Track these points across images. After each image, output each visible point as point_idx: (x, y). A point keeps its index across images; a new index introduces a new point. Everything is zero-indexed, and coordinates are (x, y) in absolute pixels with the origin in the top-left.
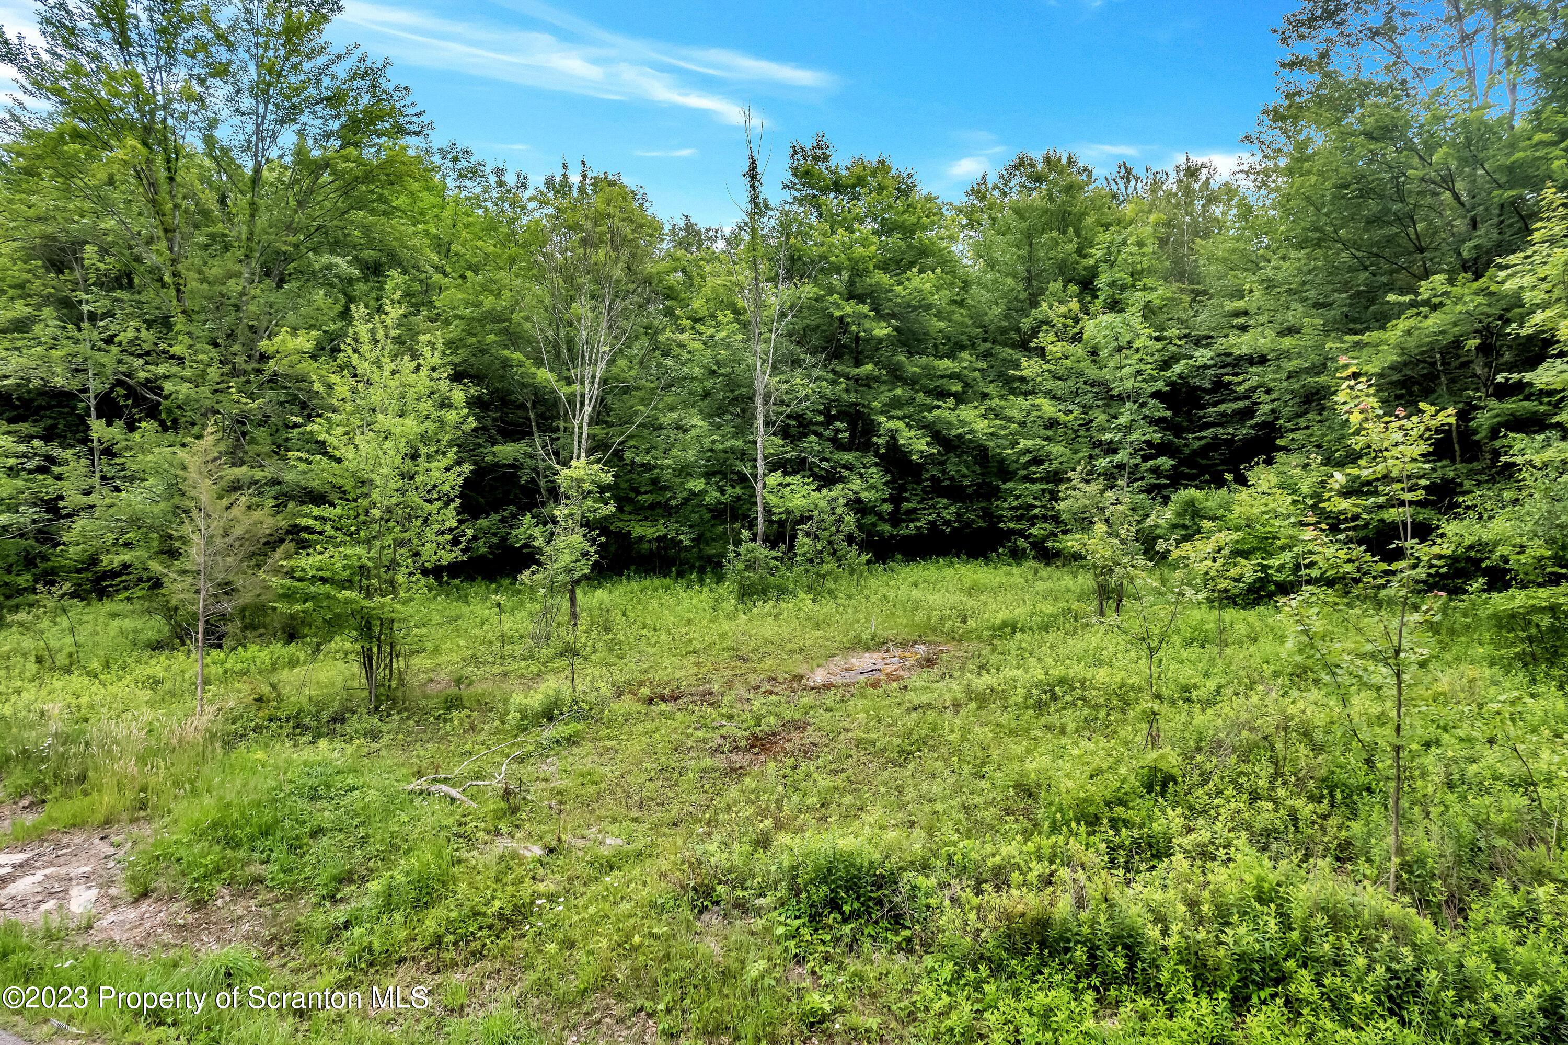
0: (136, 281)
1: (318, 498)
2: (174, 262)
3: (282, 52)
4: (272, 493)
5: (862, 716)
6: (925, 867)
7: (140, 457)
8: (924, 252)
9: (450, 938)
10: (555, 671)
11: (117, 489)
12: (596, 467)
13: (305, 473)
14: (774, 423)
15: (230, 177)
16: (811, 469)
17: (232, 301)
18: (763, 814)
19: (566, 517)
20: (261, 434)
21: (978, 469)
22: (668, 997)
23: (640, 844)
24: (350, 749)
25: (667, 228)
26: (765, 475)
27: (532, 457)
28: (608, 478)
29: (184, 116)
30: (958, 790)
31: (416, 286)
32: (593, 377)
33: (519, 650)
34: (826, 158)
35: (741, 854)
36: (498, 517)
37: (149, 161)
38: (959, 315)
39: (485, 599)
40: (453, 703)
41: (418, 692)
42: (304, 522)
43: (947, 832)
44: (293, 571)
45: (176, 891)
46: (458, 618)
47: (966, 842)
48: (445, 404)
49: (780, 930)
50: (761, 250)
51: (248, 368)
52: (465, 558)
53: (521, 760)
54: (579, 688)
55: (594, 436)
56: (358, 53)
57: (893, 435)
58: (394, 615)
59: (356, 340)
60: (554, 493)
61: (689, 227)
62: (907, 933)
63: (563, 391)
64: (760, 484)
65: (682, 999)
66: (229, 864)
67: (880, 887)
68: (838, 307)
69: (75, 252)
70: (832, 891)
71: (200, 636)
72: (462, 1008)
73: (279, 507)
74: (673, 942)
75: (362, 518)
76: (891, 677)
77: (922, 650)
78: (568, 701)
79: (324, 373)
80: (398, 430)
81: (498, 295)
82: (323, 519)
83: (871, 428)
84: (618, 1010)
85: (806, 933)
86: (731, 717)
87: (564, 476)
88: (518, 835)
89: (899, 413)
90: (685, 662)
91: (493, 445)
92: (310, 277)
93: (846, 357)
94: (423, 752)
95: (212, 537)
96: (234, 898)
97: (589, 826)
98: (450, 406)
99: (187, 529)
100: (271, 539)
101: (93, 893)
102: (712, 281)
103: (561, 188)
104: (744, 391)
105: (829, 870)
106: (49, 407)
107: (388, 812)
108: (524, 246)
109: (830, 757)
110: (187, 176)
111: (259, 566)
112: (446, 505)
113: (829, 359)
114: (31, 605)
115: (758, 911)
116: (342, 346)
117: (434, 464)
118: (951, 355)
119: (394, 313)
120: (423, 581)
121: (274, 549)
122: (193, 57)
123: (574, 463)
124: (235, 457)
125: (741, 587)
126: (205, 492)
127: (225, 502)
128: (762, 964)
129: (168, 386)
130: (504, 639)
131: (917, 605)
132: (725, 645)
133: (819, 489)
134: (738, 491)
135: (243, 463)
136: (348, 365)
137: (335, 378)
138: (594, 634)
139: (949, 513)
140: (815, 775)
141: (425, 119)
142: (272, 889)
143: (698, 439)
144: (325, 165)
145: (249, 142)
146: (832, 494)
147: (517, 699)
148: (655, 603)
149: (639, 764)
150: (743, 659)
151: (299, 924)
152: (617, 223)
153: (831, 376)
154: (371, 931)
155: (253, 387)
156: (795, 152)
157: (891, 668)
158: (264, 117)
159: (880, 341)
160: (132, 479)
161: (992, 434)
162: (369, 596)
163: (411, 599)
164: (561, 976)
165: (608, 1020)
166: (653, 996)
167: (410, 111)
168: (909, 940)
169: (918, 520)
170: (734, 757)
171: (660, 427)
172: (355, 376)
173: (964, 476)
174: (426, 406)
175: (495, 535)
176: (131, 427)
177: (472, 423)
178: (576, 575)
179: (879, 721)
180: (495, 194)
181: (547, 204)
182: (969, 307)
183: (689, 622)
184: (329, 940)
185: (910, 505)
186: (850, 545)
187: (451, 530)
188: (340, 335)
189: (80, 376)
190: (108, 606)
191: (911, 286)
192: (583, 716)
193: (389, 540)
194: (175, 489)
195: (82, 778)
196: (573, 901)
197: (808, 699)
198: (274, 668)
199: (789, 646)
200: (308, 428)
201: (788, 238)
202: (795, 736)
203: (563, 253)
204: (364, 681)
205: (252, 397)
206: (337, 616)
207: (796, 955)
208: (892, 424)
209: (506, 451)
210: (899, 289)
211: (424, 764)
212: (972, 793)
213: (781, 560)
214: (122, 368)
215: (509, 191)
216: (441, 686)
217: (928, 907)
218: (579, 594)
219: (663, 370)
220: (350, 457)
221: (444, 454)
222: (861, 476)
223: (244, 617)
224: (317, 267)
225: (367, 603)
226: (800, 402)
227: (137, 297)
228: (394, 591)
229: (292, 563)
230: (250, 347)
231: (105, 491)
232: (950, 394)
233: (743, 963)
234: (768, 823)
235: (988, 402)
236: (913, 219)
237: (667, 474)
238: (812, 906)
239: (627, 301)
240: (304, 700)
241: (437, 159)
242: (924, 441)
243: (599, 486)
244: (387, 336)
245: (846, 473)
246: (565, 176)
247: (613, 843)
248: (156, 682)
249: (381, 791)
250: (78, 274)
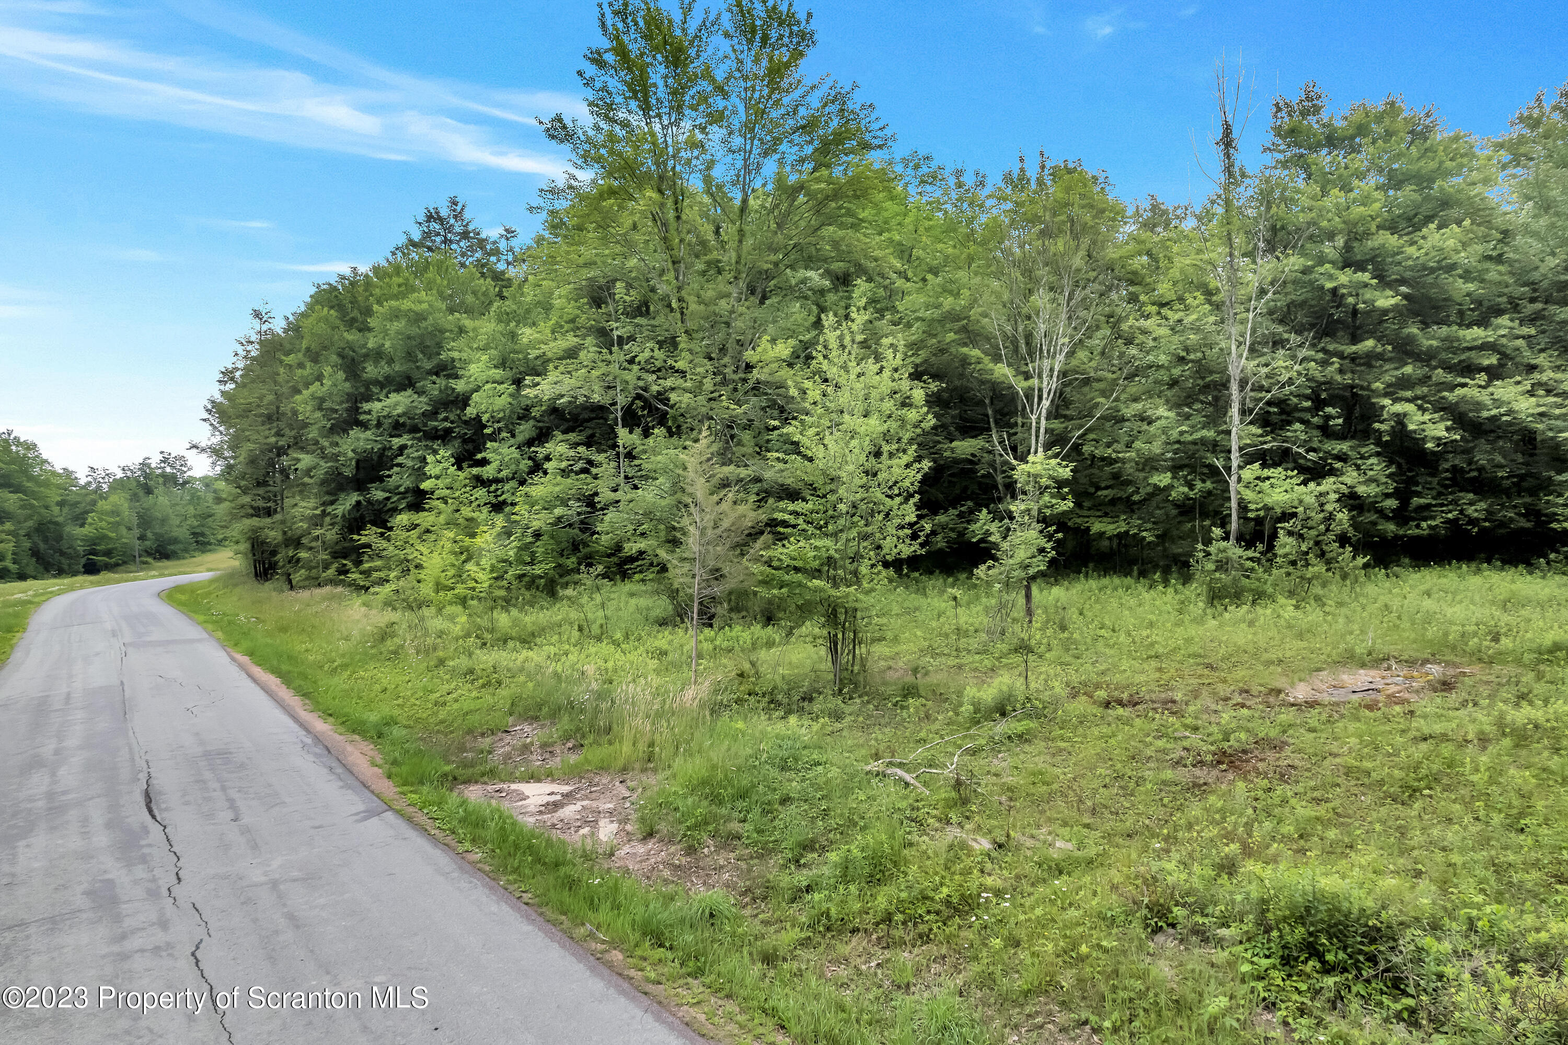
0: (652, 308)
1: (793, 495)
2: (679, 289)
3: (766, 91)
4: (755, 490)
5: (1353, 741)
6: (1435, 927)
7: (653, 458)
8: (1446, 203)
9: (899, 917)
10: (1010, 667)
11: (636, 487)
12: (1054, 462)
13: (782, 471)
14: (1251, 411)
15: (723, 210)
16: (1295, 461)
17: (724, 319)
18: (1229, 837)
19: (1022, 512)
20: (746, 436)
21: (1520, 458)
22: (1115, 1015)
23: (1092, 851)
24: (816, 727)
25: (1130, 211)
26: (1240, 467)
27: (990, 452)
28: (1066, 473)
29: (689, 162)
30: (1484, 842)
31: (881, 292)
32: (1052, 370)
33: (974, 644)
34: (1317, 110)
35: (1202, 877)
36: (956, 512)
37: (662, 206)
38: (1494, 273)
39: (942, 592)
40: (909, 692)
41: (878, 679)
42: (780, 516)
43: (1467, 889)
44: (771, 560)
45: (674, 835)
46: (916, 609)
47: (1495, 907)
48: (906, 403)
49: (1245, 968)
50: (1236, 221)
51: (736, 377)
52: (923, 552)
53: (974, 752)
54: (1033, 685)
55: (1053, 430)
56: (829, 82)
57: (1400, 420)
58: (857, 605)
59: (825, 347)
60: (1011, 489)
61: (1154, 208)
62: (1410, 1002)
63: (1020, 385)
64: (1234, 478)
65: (1131, 1021)
66: (715, 817)
67: (1373, 941)
68: (1331, 277)
69: (609, 289)
70: (1311, 934)
71: (695, 616)
72: (908, 986)
73: (761, 502)
74: (1122, 959)
75: (830, 512)
76: (1393, 700)
77: (1435, 671)
78: (1021, 698)
79: (799, 379)
80: (862, 430)
81: (957, 295)
82: (796, 514)
83: (1374, 413)
84: (1062, 1018)
85: (1277, 977)
86: (1196, 729)
87: (1021, 471)
88: (967, 827)
89: (1409, 394)
90: (1145, 666)
91: (951, 442)
92: (788, 291)
93: (1340, 333)
94: (881, 736)
95: (705, 528)
96: (718, 849)
97: (1039, 827)
98: (911, 405)
99: (686, 521)
100: (753, 531)
101: (614, 827)
102: (1180, 262)
103: (1018, 182)
104: (1216, 377)
105: (1307, 909)
106: (590, 420)
107: (847, 791)
108: (983, 243)
109: (1313, 783)
110: (689, 214)
111: (742, 555)
112: (906, 500)
113: (1319, 337)
114: (576, 583)
115: (1220, 943)
116: (814, 353)
117: (895, 461)
118: (1483, 322)
119: (860, 318)
120: (884, 573)
121: (755, 541)
122: (696, 110)
123: (1031, 458)
124: (724, 456)
125: (1211, 589)
126: (700, 488)
127: (715, 498)
128: (1223, 1001)
129: (673, 397)
130: (959, 632)
131: (1428, 619)
132: (1191, 650)
133: (1304, 483)
134: (1209, 485)
135: (731, 462)
136: (819, 372)
137: (808, 384)
138: (1049, 632)
139: (1477, 509)
140: (1293, 801)
141: (888, 132)
142: (747, 846)
143: (1165, 430)
144: (801, 187)
145: (738, 176)
146: (1321, 488)
147: (971, 692)
148: (1114, 603)
149: (1093, 768)
150: (1210, 666)
151: (768, 881)
152: (1076, 211)
153: (1321, 355)
154: (829, 899)
155: (739, 395)
156: (1279, 110)
157: (1392, 689)
158: (750, 152)
159: (1385, 312)
160: (646, 478)
161: (1542, 414)
162: (836, 585)
163: (872, 590)
164: (1005, 973)
165: (1050, 1026)
166: (1099, 1011)
167: (875, 126)
168: (1412, 1011)
169: (1433, 518)
170: (1197, 772)
171: (1123, 420)
172: (826, 380)
173: (1501, 466)
174: (888, 405)
175: (952, 530)
176: (646, 434)
177: (931, 421)
178: (1031, 571)
179: (1376, 749)
180: (954, 196)
181: (1005, 200)
182: (1511, 262)
183: (1151, 625)
184: (793, 900)
185: (1422, 501)
186: (1342, 546)
187: (911, 525)
188: (813, 343)
189: (611, 392)
190: (628, 586)
191: (1427, 245)
192: (1036, 714)
193: (854, 533)
194: (678, 487)
195: (609, 730)
196: (1019, 900)
197: (1287, 716)
198: (754, 646)
199: (1266, 656)
200: (785, 431)
201: (1269, 208)
202: (1271, 755)
203: (1022, 247)
204: (830, 664)
205: (739, 403)
206: (808, 603)
207: (1264, 999)
208: (1399, 408)
209: (964, 447)
210: (1411, 250)
211: (882, 747)
212: (1506, 848)
213: (1258, 561)
214: (641, 383)
215: (968, 191)
216: (899, 675)
217: (1440, 977)
218: (1035, 590)
219: (1125, 359)
220: (821, 456)
221: (904, 451)
222: (1358, 467)
223: (730, 600)
224: (793, 282)
225: (833, 592)
226: (1283, 386)
227: (652, 322)
228: (858, 582)
229: (770, 553)
230: (737, 359)
231: (627, 488)
232: (1481, 369)
233: (1201, 995)
234: (1234, 848)
235: (1536, 376)
236: (1433, 165)
237: (1129, 468)
238: (1284, 947)
239: (1088, 291)
240: (778, 679)
241: (899, 169)
242: (1442, 426)
243: (1056, 482)
244: (853, 341)
245: (1338, 465)
246: (1022, 170)
247: (1062, 846)
248: (664, 653)
249: (843, 768)
250: (611, 308)
